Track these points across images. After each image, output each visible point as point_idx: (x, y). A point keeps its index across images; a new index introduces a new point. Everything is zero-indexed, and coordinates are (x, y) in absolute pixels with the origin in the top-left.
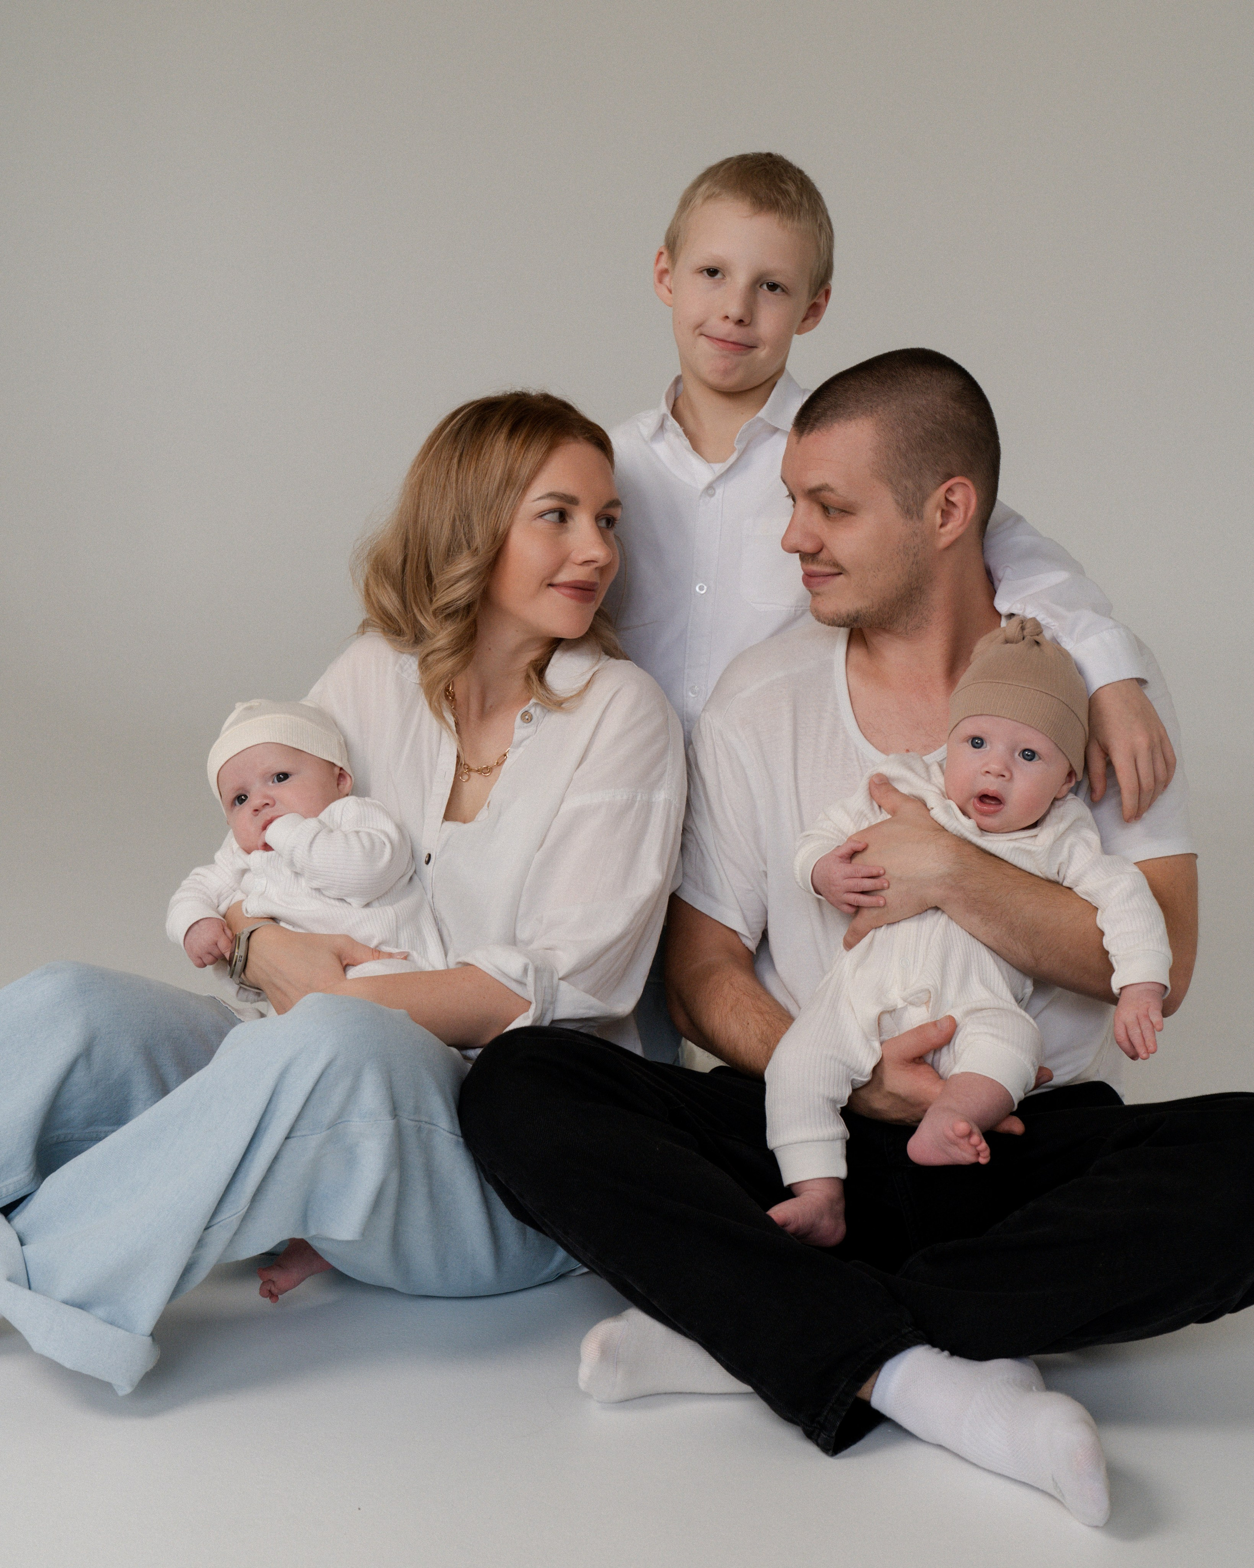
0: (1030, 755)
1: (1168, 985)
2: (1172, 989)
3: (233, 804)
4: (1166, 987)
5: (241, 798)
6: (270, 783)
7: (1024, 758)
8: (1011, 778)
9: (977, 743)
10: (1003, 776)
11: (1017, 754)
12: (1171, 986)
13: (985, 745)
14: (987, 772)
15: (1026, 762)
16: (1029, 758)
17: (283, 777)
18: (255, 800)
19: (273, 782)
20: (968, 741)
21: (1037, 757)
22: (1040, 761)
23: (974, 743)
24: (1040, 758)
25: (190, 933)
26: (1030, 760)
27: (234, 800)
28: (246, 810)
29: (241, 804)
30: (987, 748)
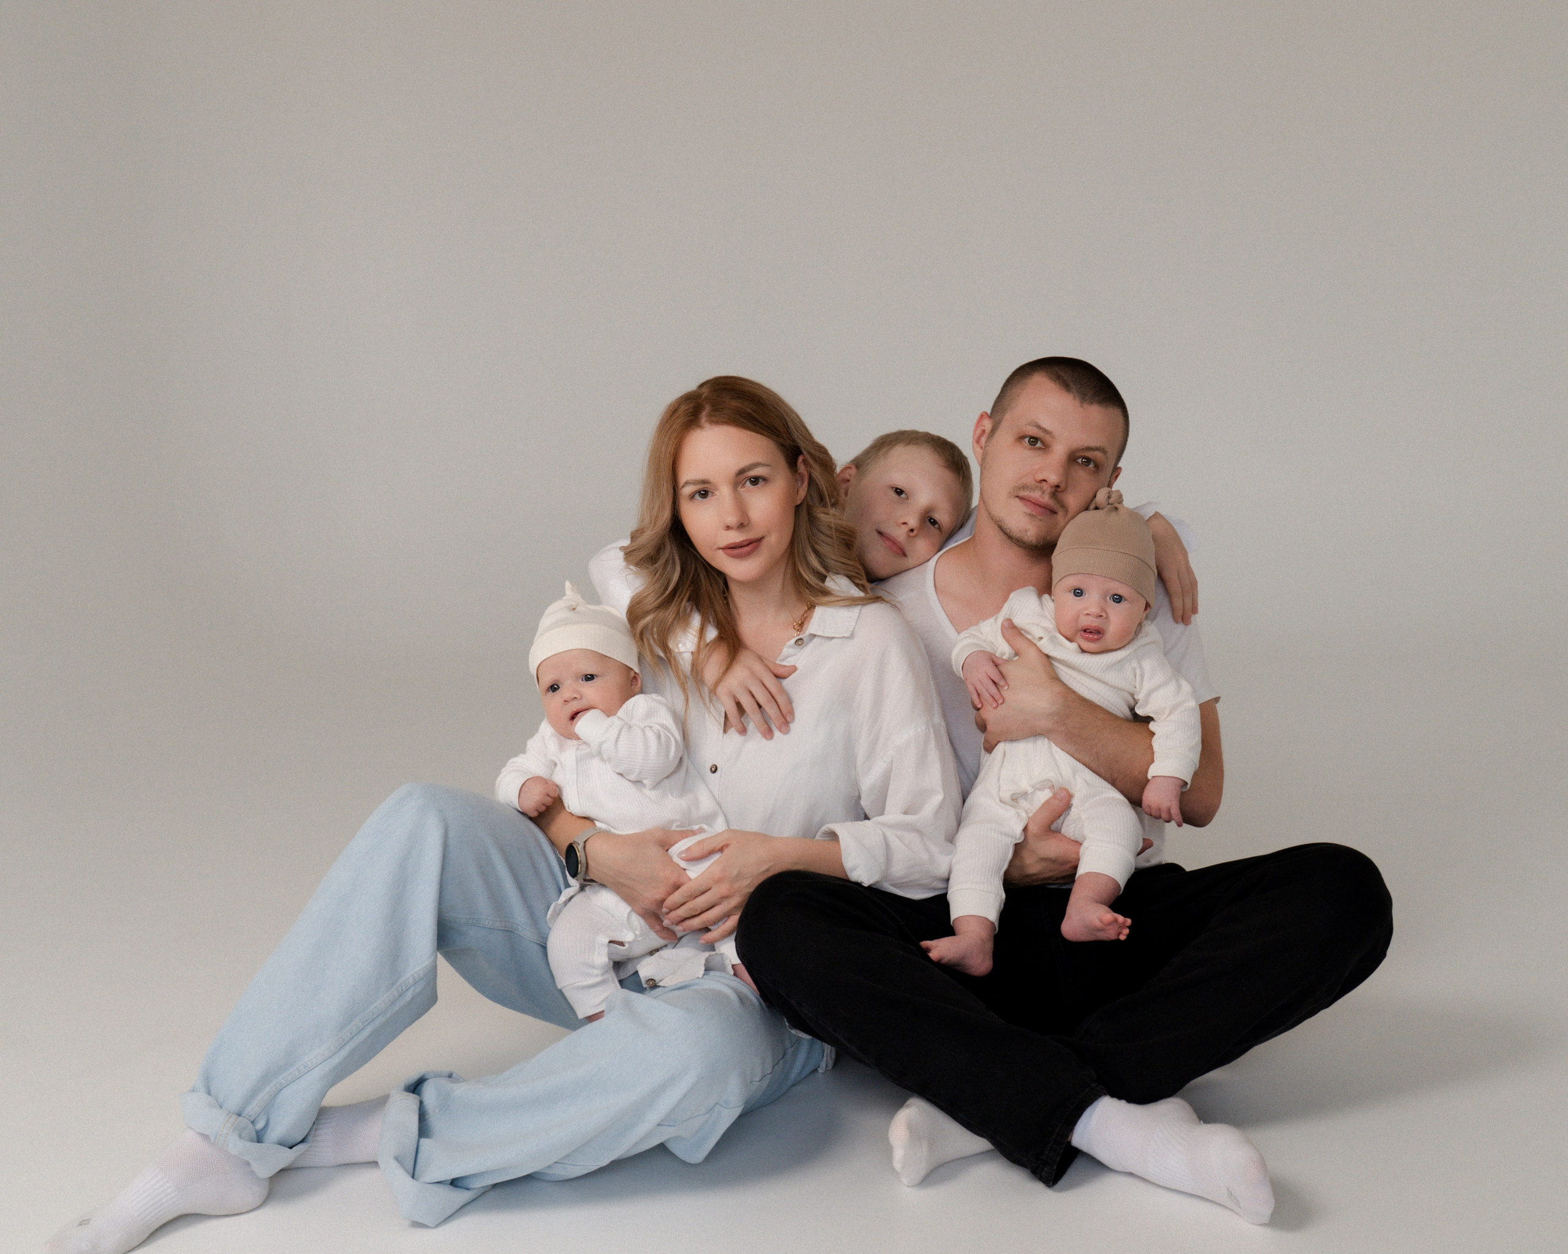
0: (1118, 599)
1: (1189, 782)
2: (1191, 787)
3: (548, 690)
4: (1186, 783)
5: (554, 688)
6: (580, 681)
7: (1114, 601)
8: (1107, 617)
9: (1078, 593)
10: (1101, 616)
11: (1108, 598)
12: (1192, 783)
13: (1084, 594)
14: (1088, 614)
15: (1115, 604)
16: (1117, 601)
17: (589, 678)
18: (565, 692)
19: (582, 680)
20: (1070, 592)
21: (1123, 600)
22: (1126, 602)
23: (1076, 593)
24: (1125, 600)
25: (521, 794)
26: (1119, 602)
27: (549, 688)
28: (557, 698)
29: (553, 692)
30: (1086, 596)
